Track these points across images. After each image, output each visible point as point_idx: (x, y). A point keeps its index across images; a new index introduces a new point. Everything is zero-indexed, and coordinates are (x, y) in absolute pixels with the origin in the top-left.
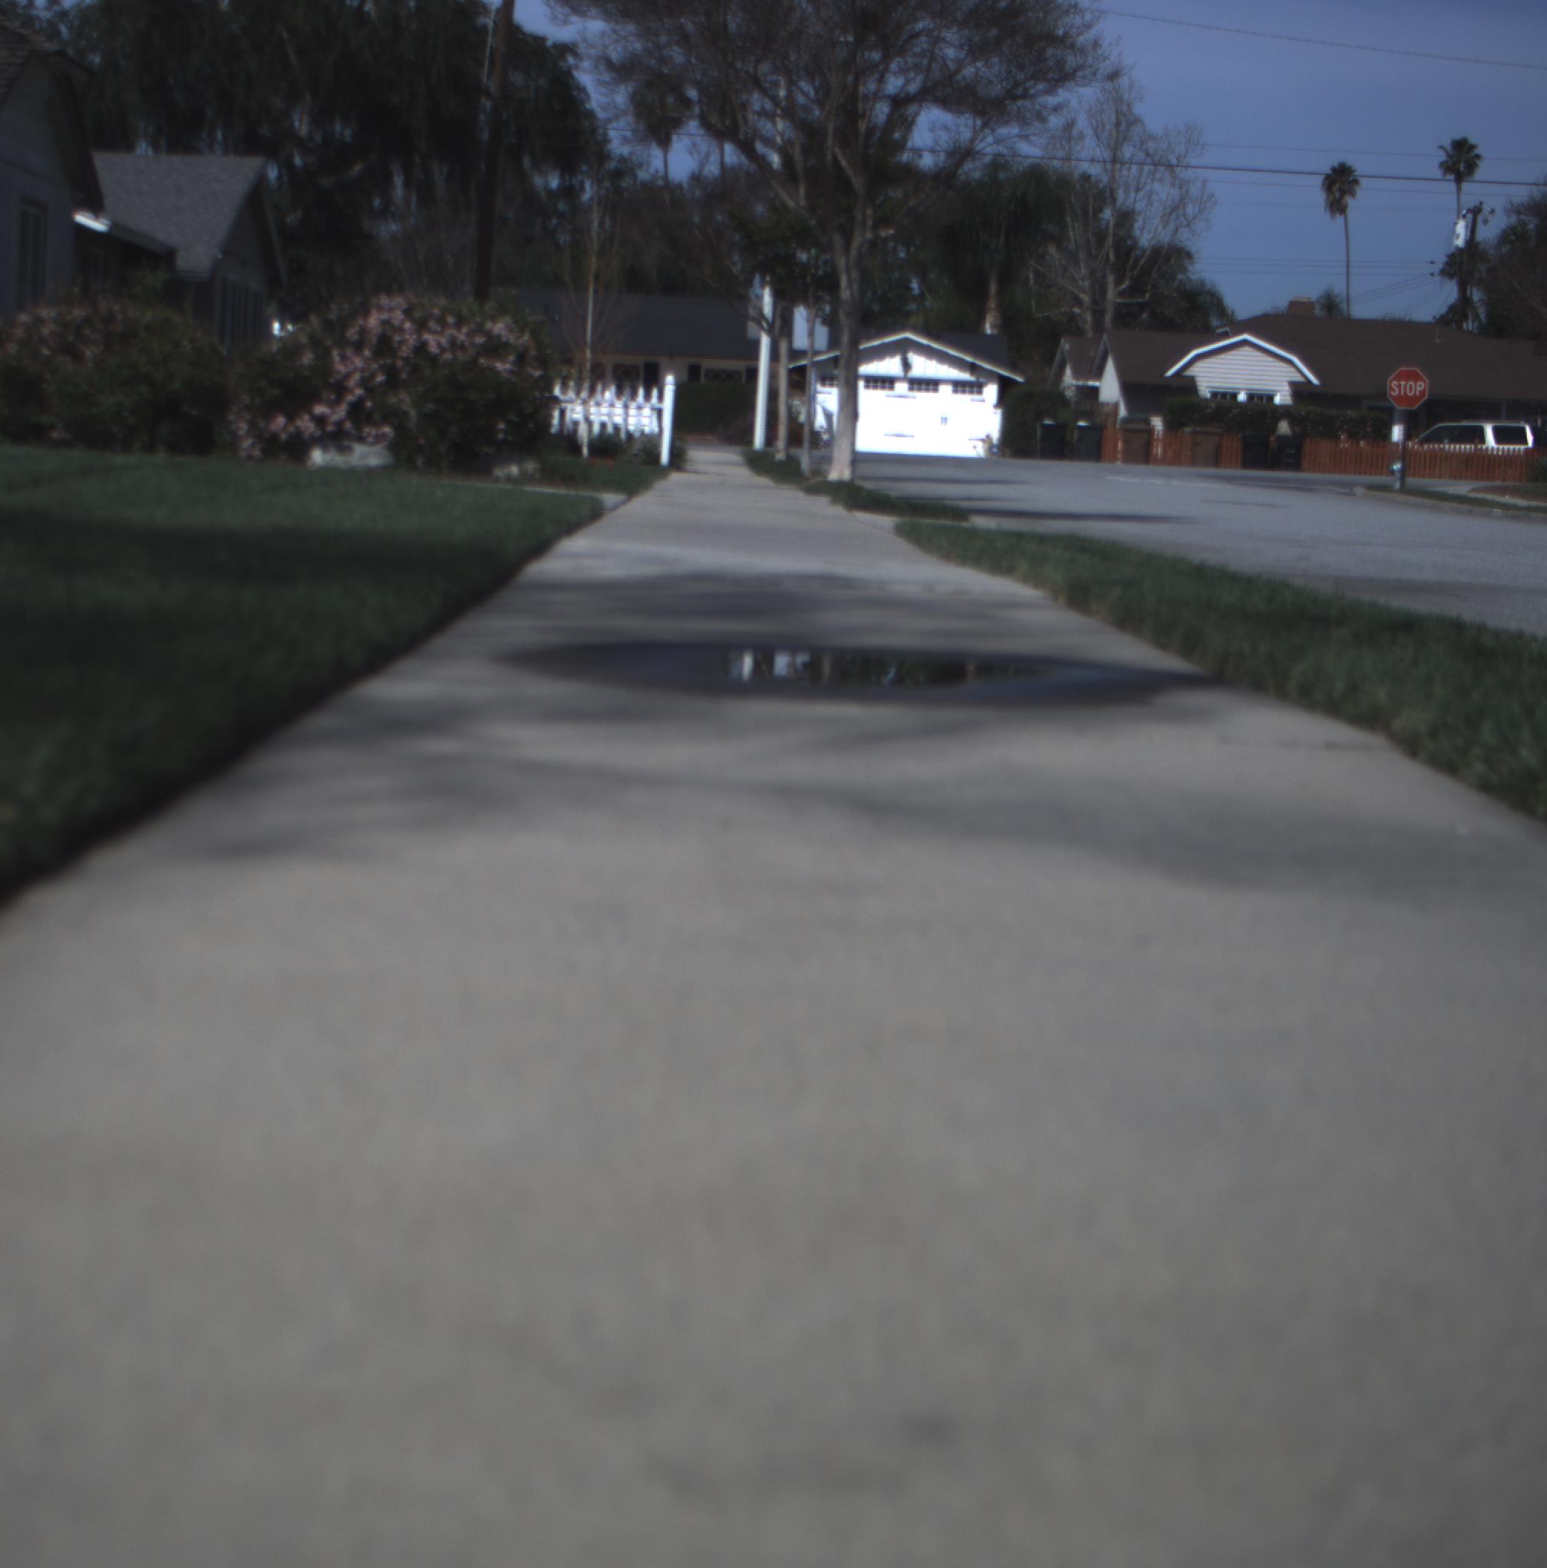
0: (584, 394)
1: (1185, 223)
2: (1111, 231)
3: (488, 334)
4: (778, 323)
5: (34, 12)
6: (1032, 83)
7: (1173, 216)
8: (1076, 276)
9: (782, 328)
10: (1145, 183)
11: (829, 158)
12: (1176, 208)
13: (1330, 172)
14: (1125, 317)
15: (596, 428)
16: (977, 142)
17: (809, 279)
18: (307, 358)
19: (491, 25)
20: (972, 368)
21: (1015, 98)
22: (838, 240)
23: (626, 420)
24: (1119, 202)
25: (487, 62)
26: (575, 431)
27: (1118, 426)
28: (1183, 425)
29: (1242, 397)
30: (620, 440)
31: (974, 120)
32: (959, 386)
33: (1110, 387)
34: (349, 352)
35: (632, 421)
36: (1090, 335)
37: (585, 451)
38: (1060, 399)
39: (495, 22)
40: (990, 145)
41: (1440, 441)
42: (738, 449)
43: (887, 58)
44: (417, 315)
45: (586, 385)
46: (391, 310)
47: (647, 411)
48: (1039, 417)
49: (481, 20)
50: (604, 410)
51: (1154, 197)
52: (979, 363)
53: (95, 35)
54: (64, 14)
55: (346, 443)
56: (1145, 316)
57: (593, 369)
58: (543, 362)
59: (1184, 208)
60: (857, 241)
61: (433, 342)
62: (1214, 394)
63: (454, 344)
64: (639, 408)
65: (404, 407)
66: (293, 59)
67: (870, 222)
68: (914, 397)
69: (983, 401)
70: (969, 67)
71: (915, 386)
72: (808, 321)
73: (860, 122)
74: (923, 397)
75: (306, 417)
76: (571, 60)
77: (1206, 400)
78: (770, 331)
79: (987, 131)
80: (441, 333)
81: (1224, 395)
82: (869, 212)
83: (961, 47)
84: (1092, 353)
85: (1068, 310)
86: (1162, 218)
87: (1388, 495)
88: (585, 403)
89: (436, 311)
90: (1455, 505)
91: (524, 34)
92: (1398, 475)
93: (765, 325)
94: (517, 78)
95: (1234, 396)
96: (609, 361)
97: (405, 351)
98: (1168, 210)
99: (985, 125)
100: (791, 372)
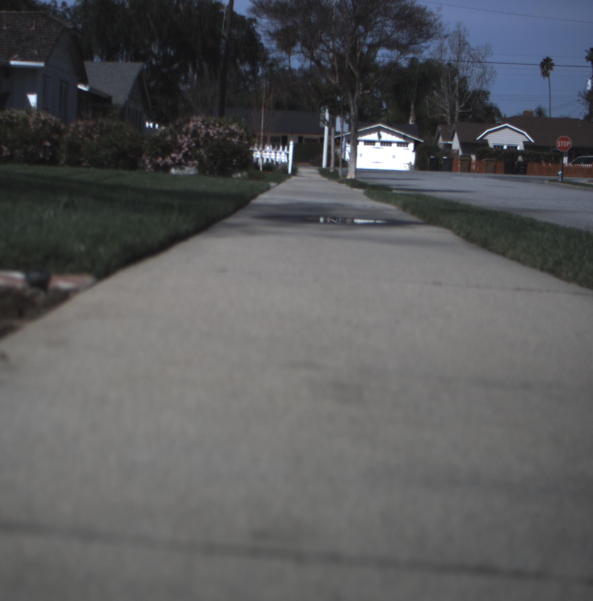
0: (261, 148)
1: (485, 82)
2: (457, 85)
3: (230, 130)
4: (331, 122)
5: (57, 9)
6: (418, 39)
7: (481, 79)
8: (444, 102)
9: (332, 124)
10: (470, 67)
11: (347, 66)
12: (482, 76)
13: (543, 61)
14: (463, 117)
15: (265, 161)
16: (399, 60)
17: (341, 107)
18: (169, 138)
19: (225, 12)
20: (404, 137)
21: (412, 44)
22: (350, 94)
23: (276, 158)
24: (460, 75)
25: (223, 26)
26: (257, 161)
27: (459, 158)
28: (483, 158)
29: (505, 147)
30: (274, 165)
31: (398, 52)
32: (399, 144)
33: (456, 144)
34: (183, 136)
35: (278, 158)
36: (449, 124)
37: (261, 169)
38: (437, 149)
39: (226, 11)
40: (403, 61)
41: (580, 163)
42: (317, 168)
43: (366, 31)
44: (206, 123)
45: (261, 145)
46: (197, 121)
47: (283, 154)
48: (429, 155)
49: (221, 10)
50: (268, 154)
51: (473, 72)
52: (406, 135)
53: (79, 17)
54: (68, 10)
55: (183, 167)
56: (470, 117)
57: (263, 139)
58: (249, 139)
59: (485, 76)
60: (356, 95)
61: (211, 132)
62: (495, 146)
63: (218, 133)
64: (280, 153)
65: (202, 154)
66: (152, 25)
67: (361, 88)
68: (383, 148)
69: (408, 149)
70: (395, 34)
71: (383, 144)
72: (341, 122)
73: (357, 53)
74: (386, 148)
75: (169, 158)
76: (254, 25)
77: (492, 148)
78: (328, 124)
79: (402, 56)
80: (214, 129)
81: (498, 147)
82: (361, 85)
83: (392, 27)
84: (450, 131)
85: (441, 115)
86: (476, 80)
87: (556, 183)
88: (261, 151)
89: (212, 122)
90: (580, 187)
91: (236, 15)
92: (560, 176)
93: (326, 123)
94: (235, 32)
95: (502, 147)
96: (269, 136)
97: (202, 135)
98: (479, 77)
99: (401, 54)
100: (336, 139)
